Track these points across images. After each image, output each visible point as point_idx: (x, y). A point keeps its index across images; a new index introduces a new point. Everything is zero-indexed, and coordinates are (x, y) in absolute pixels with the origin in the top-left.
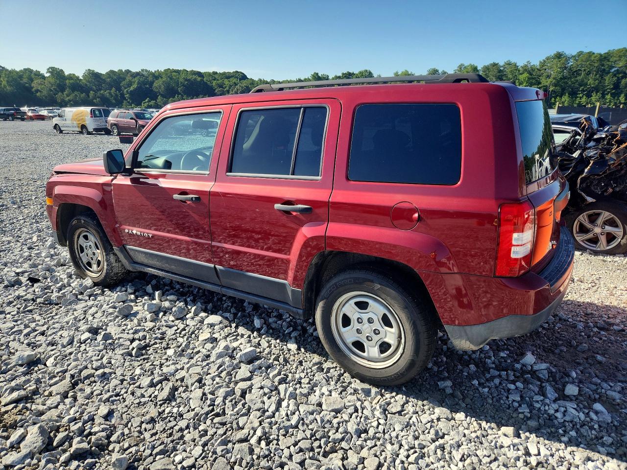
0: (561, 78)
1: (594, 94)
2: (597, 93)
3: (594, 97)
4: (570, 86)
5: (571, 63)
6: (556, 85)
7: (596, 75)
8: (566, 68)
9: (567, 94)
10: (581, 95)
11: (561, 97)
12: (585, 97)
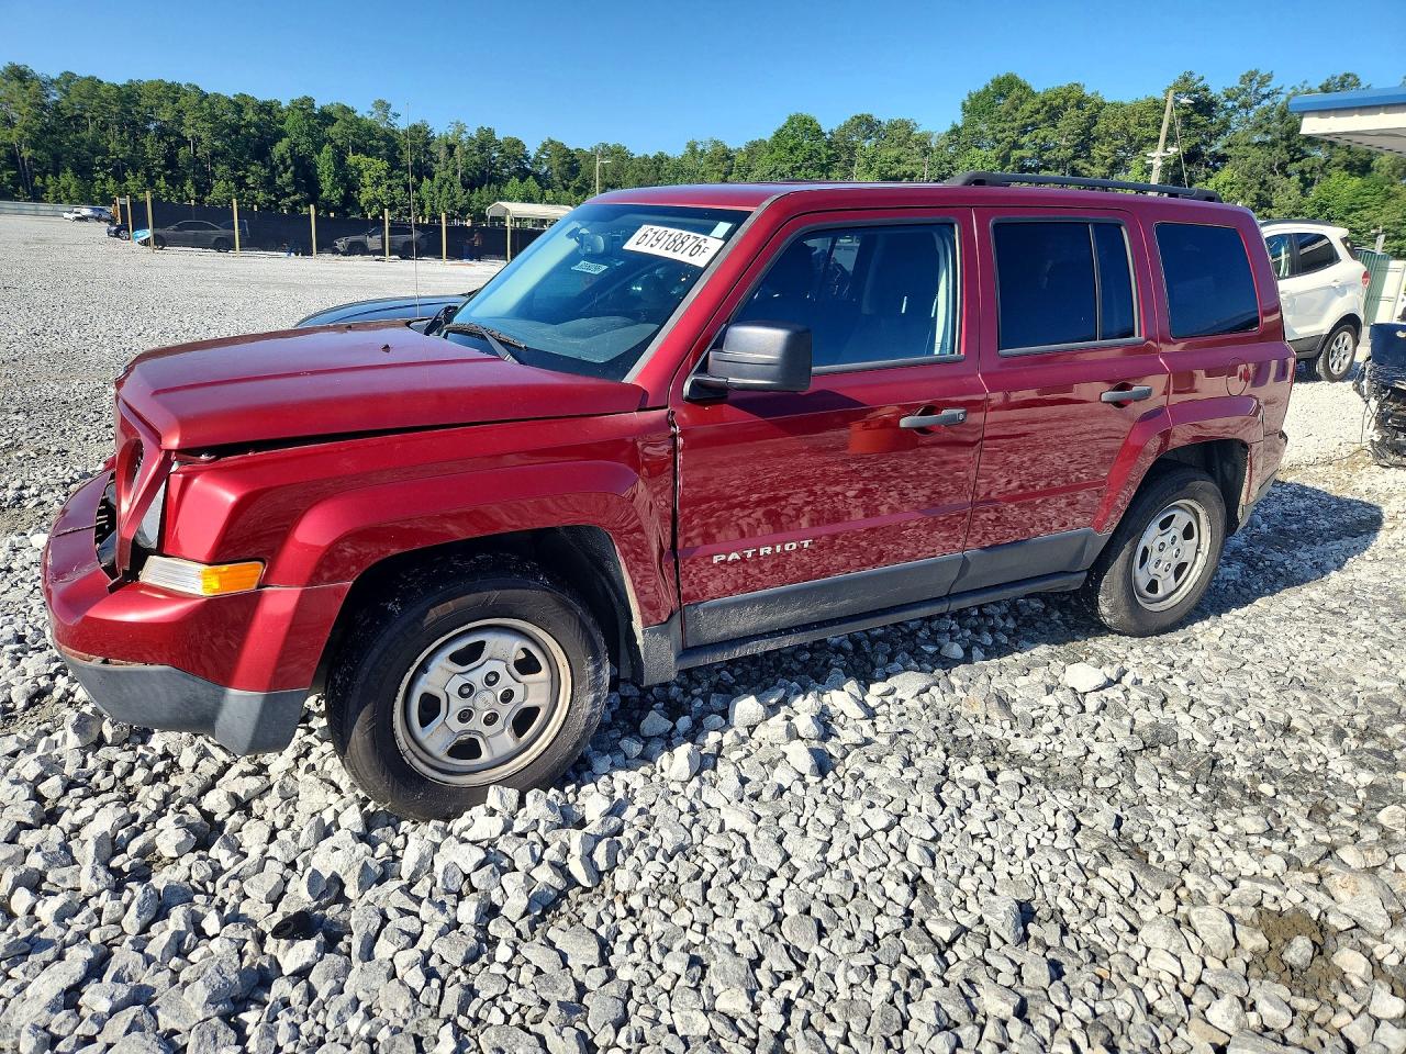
0: (41, 130)
1: (129, 175)
2: (135, 172)
3: (132, 182)
4: (68, 151)
5: (55, 96)
6: (34, 145)
7: (122, 133)
8: (44, 107)
9: (69, 170)
10: (102, 175)
11: (56, 174)
12: (111, 180)
